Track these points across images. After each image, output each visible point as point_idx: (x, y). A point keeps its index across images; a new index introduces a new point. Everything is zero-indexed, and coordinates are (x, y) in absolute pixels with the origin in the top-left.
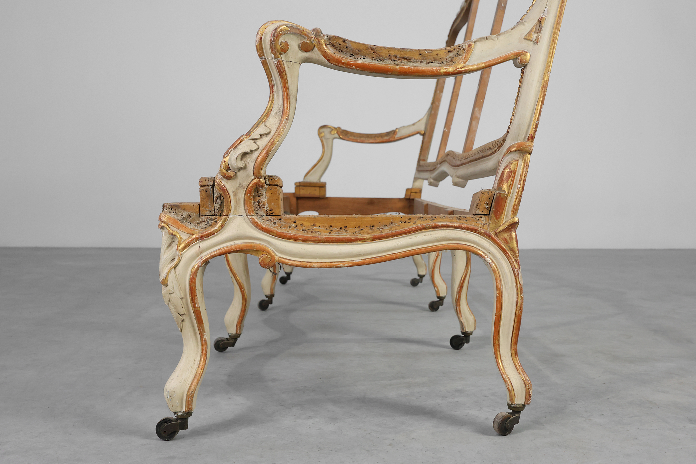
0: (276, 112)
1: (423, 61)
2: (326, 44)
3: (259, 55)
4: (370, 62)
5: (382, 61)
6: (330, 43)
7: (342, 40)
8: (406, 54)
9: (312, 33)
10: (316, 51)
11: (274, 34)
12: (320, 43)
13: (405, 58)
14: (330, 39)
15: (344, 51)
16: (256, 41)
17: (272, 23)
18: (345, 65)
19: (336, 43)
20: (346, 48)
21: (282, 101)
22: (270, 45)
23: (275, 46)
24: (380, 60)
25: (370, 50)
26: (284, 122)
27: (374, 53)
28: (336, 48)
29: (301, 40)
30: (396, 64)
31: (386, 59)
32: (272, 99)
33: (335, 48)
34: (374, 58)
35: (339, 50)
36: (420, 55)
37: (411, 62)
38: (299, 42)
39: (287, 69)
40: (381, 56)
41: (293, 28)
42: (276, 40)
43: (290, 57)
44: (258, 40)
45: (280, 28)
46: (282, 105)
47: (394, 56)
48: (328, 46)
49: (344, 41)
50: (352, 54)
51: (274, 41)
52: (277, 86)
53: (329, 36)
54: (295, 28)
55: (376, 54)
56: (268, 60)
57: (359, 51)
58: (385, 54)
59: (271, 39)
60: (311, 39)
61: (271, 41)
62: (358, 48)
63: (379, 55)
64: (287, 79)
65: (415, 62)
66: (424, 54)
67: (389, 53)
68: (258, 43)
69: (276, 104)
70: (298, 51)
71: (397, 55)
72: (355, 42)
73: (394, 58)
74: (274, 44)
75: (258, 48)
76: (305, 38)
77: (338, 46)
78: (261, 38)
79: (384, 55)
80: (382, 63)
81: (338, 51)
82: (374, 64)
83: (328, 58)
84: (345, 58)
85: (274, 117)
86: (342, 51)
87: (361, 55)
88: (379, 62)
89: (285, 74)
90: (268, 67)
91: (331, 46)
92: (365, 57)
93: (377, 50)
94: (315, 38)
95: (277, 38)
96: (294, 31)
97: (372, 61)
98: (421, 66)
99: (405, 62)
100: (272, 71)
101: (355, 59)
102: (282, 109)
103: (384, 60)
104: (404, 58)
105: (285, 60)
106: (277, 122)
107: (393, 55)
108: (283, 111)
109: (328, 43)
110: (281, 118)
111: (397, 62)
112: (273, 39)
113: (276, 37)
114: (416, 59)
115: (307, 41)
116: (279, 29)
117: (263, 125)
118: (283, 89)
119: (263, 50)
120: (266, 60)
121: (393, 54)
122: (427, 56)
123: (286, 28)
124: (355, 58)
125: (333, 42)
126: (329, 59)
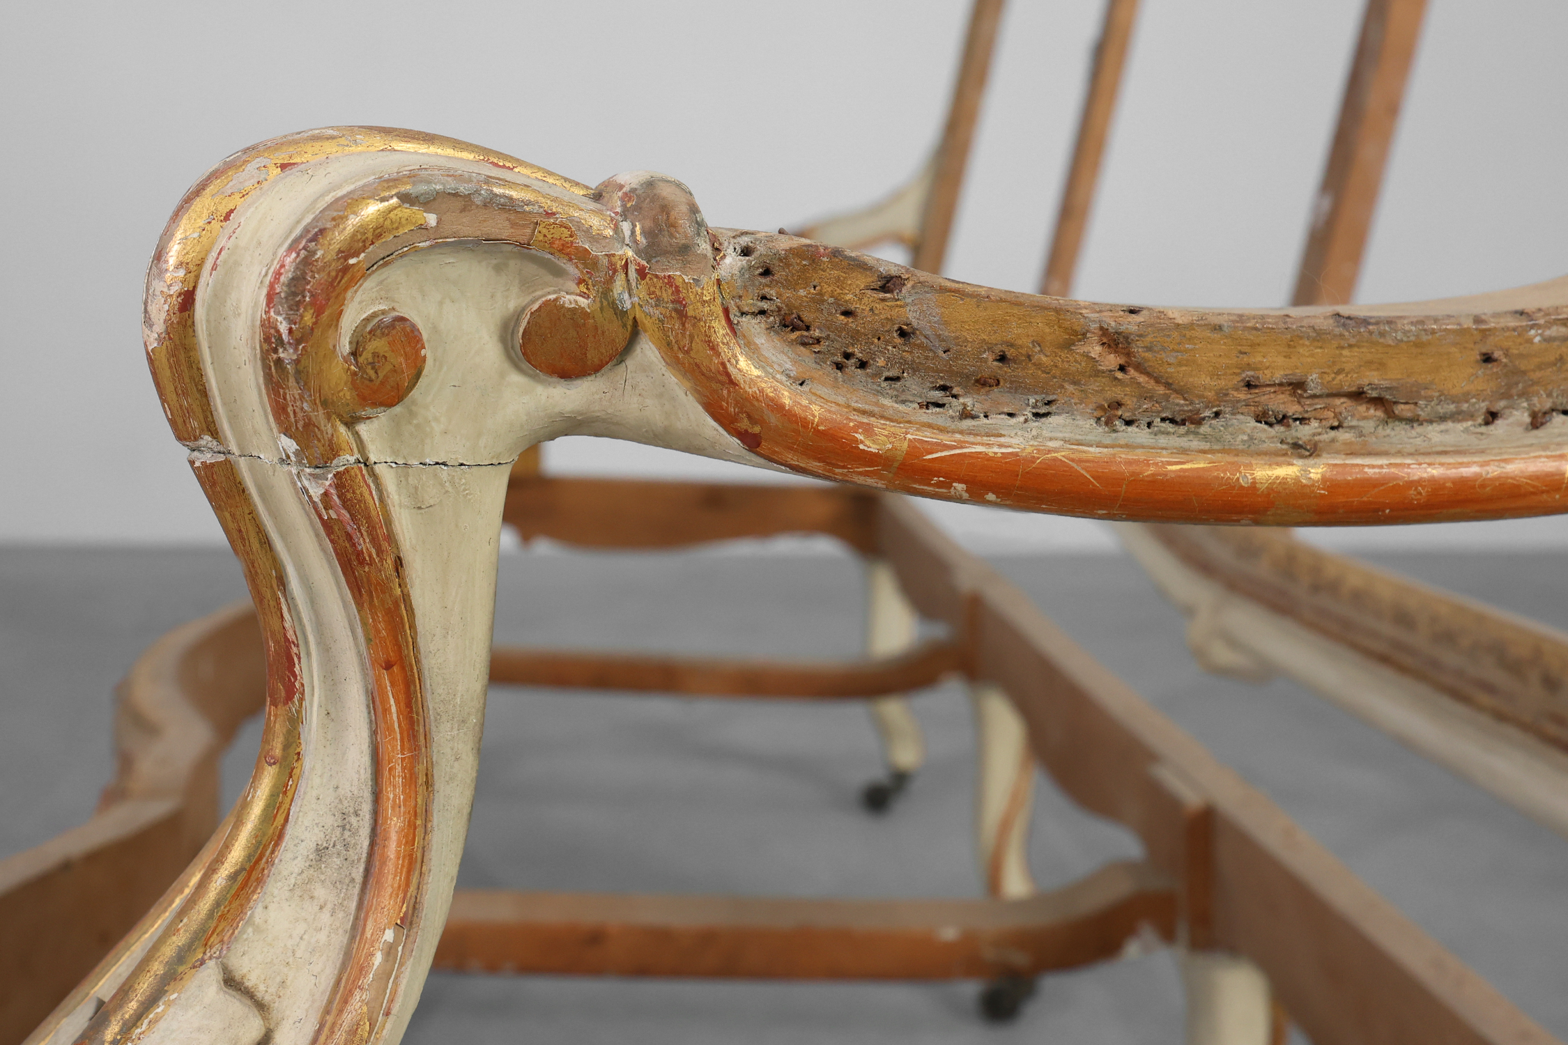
0: (321, 852)
1: (1502, 404)
2: (734, 311)
3: (173, 423)
4: (1090, 437)
5: (1182, 429)
6: (765, 305)
7: (861, 281)
8: (1381, 366)
9: (617, 229)
10: (646, 369)
11: (298, 282)
12: (682, 314)
13: (1374, 394)
14: (767, 272)
15: (881, 362)
16: (148, 322)
17: (283, 167)
18: (881, 478)
19: (818, 300)
20: (898, 340)
21: (366, 760)
22: (266, 367)
23: (301, 374)
24: (1172, 421)
25: (1096, 350)
26: (378, 959)
27: (1122, 368)
28: (818, 341)
29: (526, 284)
30: (1296, 446)
31: (1217, 414)
32: (286, 747)
33: (804, 344)
34: (1119, 404)
35: (839, 359)
36: (1487, 359)
37: (1413, 421)
38: (512, 305)
39: (405, 525)
40: (1180, 392)
41: (459, 204)
42: (317, 333)
43: (437, 428)
44: (160, 312)
45: (353, 222)
46: (367, 795)
47: (1281, 384)
48: (754, 327)
49: (884, 289)
50: (944, 388)
51: (298, 342)
52: (326, 649)
53: (761, 249)
54: (478, 200)
55: (1142, 379)
56: (251, 469)
57: (1002, 358)
58: (1214, 375)
59: (268, 328)
60: (611, 280)
61: (270, 341)
62: (993, 339)
63: (1168, 385)
64: (406, 598)
65: (1443, 419)
66: (1521, 356)
67: (1249, 366)
68: (159, 339)
69: (316, 781)
70: (502, 375)
71: (1313, 378)
72: (971, 296)
73: (1282, 403)
74: (297, 362)
75: (166, 373)
76: (558, 272)
77: (828, 326)
78: (187, 300)
79: (1203, 380)
80: (1183, 442)
81: (829, 369)
82: (1124, 455)
83: (744, 424)
84: (890, 413)
85: (303, 890)
86: (863, 365)
87: (1018, 387)
88: (1163, 441)
89: (389, 563)
90: (253, 514)
91: (771, 328)
92: (1049, 403)
93: (1149, 349)
94: (642, 273)
95: (319, 312)
96: (467, 226)
97: (1101, 429)
98: (1484, 444)
99: (1368, 426)
100: (284, 537)
101: (968, 423)
102: (365, 832)
103: (1199, 422)
104: (1358, 395)
105: (395, 452)
106: (322, 937)
107: (1278, 376)
108: (372, 844)
109: (750, 303)
110: (353, 905)
111: (1303, 432)
112: (283, 328)
113: (312, 304)
114: (1454, 399)
115: (573, 298)
116: (339, 238)
117: (209, 975)
118: (378, 680)
119: (204, 393)
120: (228, 468)
121: (1275, 366)
122: (1540, 367)
123: (407, 211)
124: (966, 415)
125: (788, 294)
126: (757, 429)
